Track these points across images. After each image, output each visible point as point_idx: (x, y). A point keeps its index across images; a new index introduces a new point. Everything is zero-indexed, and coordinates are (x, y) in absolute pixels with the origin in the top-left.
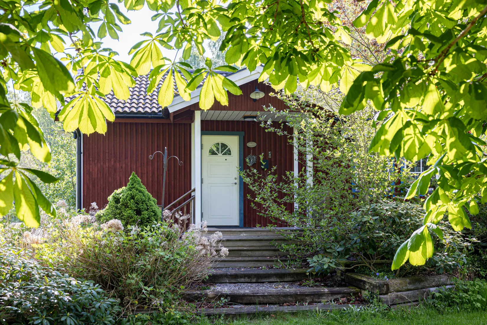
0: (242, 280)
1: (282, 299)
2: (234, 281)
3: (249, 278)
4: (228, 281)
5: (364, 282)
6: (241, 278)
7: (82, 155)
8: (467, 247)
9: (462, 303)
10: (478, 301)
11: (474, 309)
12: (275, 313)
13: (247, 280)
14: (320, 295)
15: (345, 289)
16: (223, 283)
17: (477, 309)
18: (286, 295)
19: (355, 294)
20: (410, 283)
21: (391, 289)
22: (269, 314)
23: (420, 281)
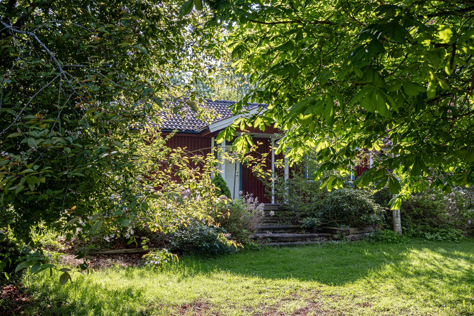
1: (296, 239)
2: (261, 232)
3: (269, 230)
5: (336, 230)
6: (265, 230)
8: (384, 212)
9: (383, 240)
10: (390, 238)
11: (388, 242)
12: (299, 245)
14: (315, 237)
15: (325, 234)
17: (390, 242)
18: (297, 237)
19: (331, 236)
21: (351, 233)
22: (295, 245)
23: (362, 229)
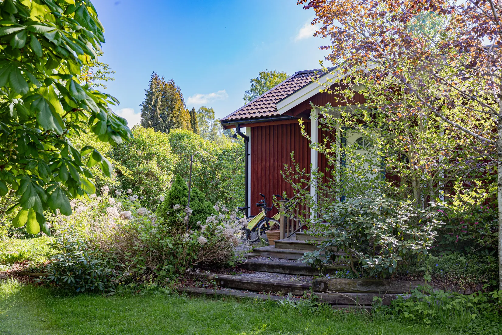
0: (278, 270)
2: (272, 271)
3: (283, 269)
4: (266, 271)
6: (277, 268)
7: (250, 157)
13: (282, 271)
16: (263, 272)
20: (360, 285)
